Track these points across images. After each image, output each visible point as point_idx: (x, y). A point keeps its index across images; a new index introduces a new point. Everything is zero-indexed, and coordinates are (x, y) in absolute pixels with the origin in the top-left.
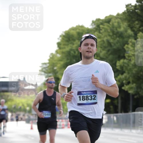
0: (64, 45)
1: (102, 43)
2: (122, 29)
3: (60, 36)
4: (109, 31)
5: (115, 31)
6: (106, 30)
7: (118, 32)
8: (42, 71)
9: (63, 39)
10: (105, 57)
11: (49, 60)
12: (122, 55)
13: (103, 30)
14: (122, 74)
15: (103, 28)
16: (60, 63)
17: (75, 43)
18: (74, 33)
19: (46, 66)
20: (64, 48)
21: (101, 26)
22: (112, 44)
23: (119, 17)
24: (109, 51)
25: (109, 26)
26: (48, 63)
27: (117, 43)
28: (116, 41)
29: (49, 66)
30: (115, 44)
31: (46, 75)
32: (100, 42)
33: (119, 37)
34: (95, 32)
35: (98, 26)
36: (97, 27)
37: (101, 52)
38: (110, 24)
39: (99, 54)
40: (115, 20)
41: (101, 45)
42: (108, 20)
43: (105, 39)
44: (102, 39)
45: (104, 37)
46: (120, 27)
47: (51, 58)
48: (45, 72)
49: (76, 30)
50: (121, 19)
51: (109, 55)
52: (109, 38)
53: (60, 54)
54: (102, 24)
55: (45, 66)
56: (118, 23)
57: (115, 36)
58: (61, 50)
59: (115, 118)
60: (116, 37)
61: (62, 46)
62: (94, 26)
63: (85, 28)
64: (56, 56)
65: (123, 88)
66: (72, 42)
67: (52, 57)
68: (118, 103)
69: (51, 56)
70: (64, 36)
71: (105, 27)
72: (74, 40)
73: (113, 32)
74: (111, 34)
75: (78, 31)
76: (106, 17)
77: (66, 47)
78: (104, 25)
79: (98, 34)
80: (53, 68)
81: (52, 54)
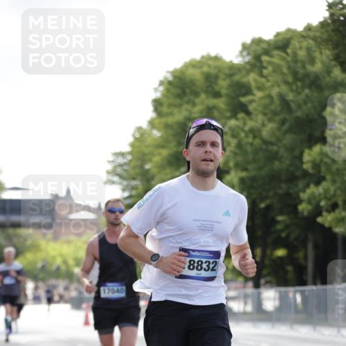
0: (170, 105)
1: (267, 101)
2: (318, 67)
3: (161, 83)
4: (285, 70)
5: (301, 71)
6: (277, 69)
7: (307, 75)
8: (113, 172)
9: (168, 90)
10: (273, 140)
11: (132, 145)
12: (317, 134)
13: (270, 68)
14: (318, 183)
15: (270, 63)
16: (160, 154)
17: (197, 101)
18: (196, 74)
19: (125, 161)
20: (171, 114)
21: (265, 58)
22: (293, 106)
23: (311, 34)
24: (283, 122)
25: (283, 59)
26: (130, 153)
27: (305, 103)
28: (302, 97)
29: (130, 161)
30: (299, 106)
31: (125, 183)
32: (262, 98)
33: (310, 87)
34: (248, 72)
35: (257, 58)
36: (253, 61)
37: (263, 125)
38: (287, 54)
39: (259, 131)
40: (299, 42)
41: (265, 107)
42: (283, 43)
43: (275, 92)
44: (267, 92)
45: (273, 86)
46: (312, 61)
47: (136, 139)
48: (121, 176)
49: (201, 67)
50: (314, 39)
51: (286, 133)
52: (284, 89)
53: (159, 130)
54: (267, 52)
55: (121, 160)
56: (308, 49)
57: (299, 84)
58: (163, 120)
59: (299, 298)
60: (303, 88)
61: (165, 109)
62: (247, 59)
63: (225, 62)
64: (150, 135)
65: (319, 220)
66: (192, 98)
67: (140, 137)
68: (306, 257)
69: (138, 135)
70: (170, 83)
71: (275, 60)
72: (196, 94)
73: (295, 74)
74: (290, 79)
75: (205, 69)
76: (278, 34)
77: (176, 111)
78: (271, 56)
79: (257, 77)
80: (142, 167)
81: (139, 129)
